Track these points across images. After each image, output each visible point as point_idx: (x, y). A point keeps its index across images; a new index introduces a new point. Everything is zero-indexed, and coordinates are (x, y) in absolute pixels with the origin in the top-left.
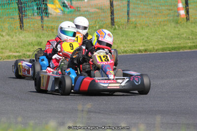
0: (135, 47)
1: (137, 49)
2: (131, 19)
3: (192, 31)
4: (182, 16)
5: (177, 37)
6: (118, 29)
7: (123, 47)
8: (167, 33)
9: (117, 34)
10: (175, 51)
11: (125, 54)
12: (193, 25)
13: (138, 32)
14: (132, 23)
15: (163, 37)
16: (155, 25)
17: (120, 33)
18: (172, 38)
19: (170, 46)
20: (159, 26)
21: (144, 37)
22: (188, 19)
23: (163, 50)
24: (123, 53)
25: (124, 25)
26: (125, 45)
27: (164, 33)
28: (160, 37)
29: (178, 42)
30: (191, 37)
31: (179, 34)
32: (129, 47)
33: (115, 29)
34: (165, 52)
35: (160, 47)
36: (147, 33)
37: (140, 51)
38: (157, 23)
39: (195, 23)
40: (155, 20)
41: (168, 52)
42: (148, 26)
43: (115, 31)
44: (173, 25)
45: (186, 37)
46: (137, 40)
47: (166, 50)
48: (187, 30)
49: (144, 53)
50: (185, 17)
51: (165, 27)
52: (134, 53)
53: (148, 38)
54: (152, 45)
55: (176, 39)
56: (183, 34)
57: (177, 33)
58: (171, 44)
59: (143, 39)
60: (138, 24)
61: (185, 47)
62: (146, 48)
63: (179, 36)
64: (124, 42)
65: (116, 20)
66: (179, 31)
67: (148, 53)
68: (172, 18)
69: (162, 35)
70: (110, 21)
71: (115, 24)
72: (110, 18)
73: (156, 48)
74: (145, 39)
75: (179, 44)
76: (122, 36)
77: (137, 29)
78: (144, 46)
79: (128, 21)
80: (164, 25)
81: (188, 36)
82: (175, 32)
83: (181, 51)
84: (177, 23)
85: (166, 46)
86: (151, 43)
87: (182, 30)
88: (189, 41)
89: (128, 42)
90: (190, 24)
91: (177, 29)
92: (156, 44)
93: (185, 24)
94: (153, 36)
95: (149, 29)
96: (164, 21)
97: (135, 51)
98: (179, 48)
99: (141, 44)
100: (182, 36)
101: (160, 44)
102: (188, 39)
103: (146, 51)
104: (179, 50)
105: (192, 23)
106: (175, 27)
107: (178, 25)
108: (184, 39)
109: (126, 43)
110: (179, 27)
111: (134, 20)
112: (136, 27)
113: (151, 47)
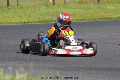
0: (22, 20)
1: (23, 21)
2: (19, 3)
3: (56, 11)
4: (50, 2)
5: (47, 15)
6: (11, 9)
7: (15, 20)
8: (41, 12)
9: (11, 12)
10: (46, 23)
11: (15, 24)
12: (57, 7)
13: (24, 11)
14: (20, 6)
15: (38, 14)
16: (34, 6)
17: (13, 11)
18: (44, 15)
19: (43, 20)
20: (36, 7)
21: (27, 14)
22: (54, 4)
23: (39, 22)
24: (14, 23)
25: (15, 6)
26: (16, 19)
27: (39, 12)
28: (37, 14)
29: (48, 18)
30: (55, 14)
31: (48, 13)
32: (18, 20)
33: (9, 9)
34: (40, 23)
35: (37, 20)
36: (29, 11)
37: (24, 22)
38: (35, 6)
39: (58, 6)
40: (34, 4)
41: (42, 23)
42: (30, 7)
43: (9, 10)
44: (45, 7)
45: (53, 15)
46: (23, 16)
47: (40, 22)
48: (53, 10)
49: (27, 24)
50: (52, 2)
51: (40, 8)
52: (21, 24)
53: (29, 15)
54: (32, 19)
55: (47, 16)
56: (51, 13)
57: (47, 12)
58: (43, 19)
59: (26, 15)
60: (23, 6)
61: (52, 21)
62: (28, 20)
63: (48, 14)
64: (15, 17)
65: (10, 3)
66: (48, 10)
67: (30, 24)
68: (44, 3)
69: (38, 13)
70: (6, 4)
71: (9, 6)
72: (6, 2)
73: (34, 21)
74: (28, 15)
75: (49, 19)
76: (14, 13)
77: (23, 9)
78: (27, 19)
79: (17, 4)
80: (40, 7)
81: (53, 14)
82: (46, 11)
83: (50, 23)
84: (47, 6)
85: (40, 20)
86: (31, 18)
87: (50, 10)
88: (54, 17)
89: (18, 17)
90: (55, 7)
91: (47, 10)
92: (34, 18)
93: (52, 6)
94: (33, 13)
95: (30, 9)
96: (39, 5)
97: (21, 23)
98: (48, 21)
99: (25, 18)
100: (50, 14)
101: (37, 19)
102: (54, 16)
103: (28, 22)
104: (48, 22)
105: (56, 6)
106: (46, 8)
107: (48, 7)
108: (51, 15)
109: (16, 18)
110: (49, 8)
111: (21, 3)
112: (22, 8)
113: (31, 20)
